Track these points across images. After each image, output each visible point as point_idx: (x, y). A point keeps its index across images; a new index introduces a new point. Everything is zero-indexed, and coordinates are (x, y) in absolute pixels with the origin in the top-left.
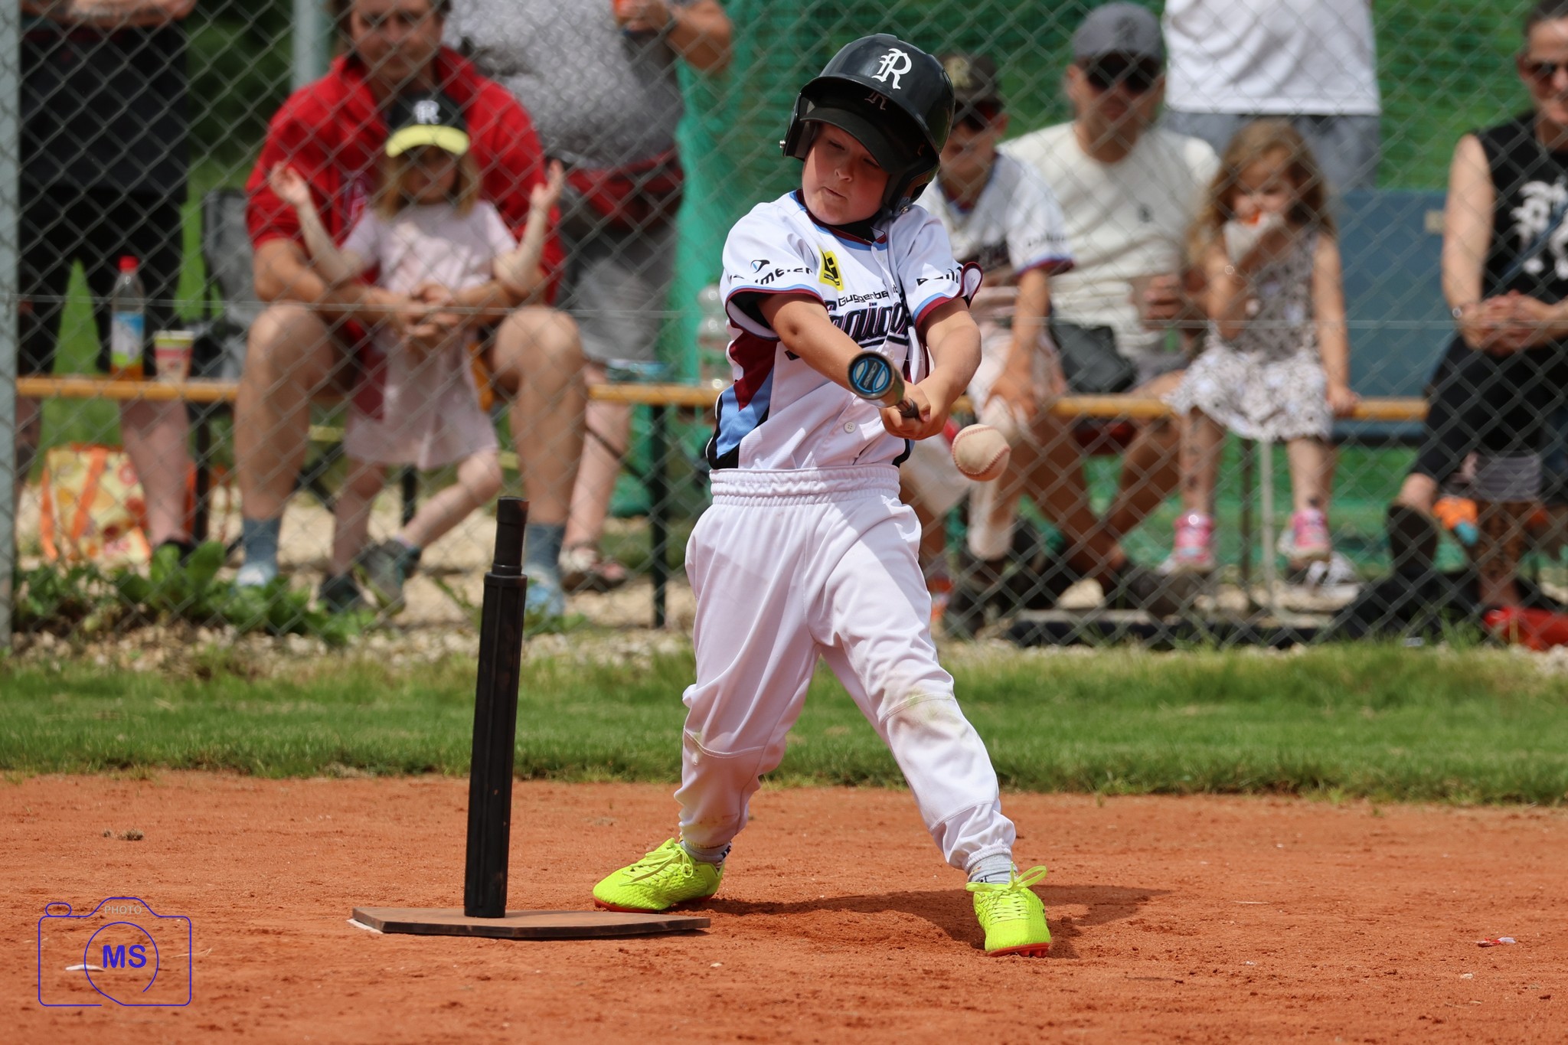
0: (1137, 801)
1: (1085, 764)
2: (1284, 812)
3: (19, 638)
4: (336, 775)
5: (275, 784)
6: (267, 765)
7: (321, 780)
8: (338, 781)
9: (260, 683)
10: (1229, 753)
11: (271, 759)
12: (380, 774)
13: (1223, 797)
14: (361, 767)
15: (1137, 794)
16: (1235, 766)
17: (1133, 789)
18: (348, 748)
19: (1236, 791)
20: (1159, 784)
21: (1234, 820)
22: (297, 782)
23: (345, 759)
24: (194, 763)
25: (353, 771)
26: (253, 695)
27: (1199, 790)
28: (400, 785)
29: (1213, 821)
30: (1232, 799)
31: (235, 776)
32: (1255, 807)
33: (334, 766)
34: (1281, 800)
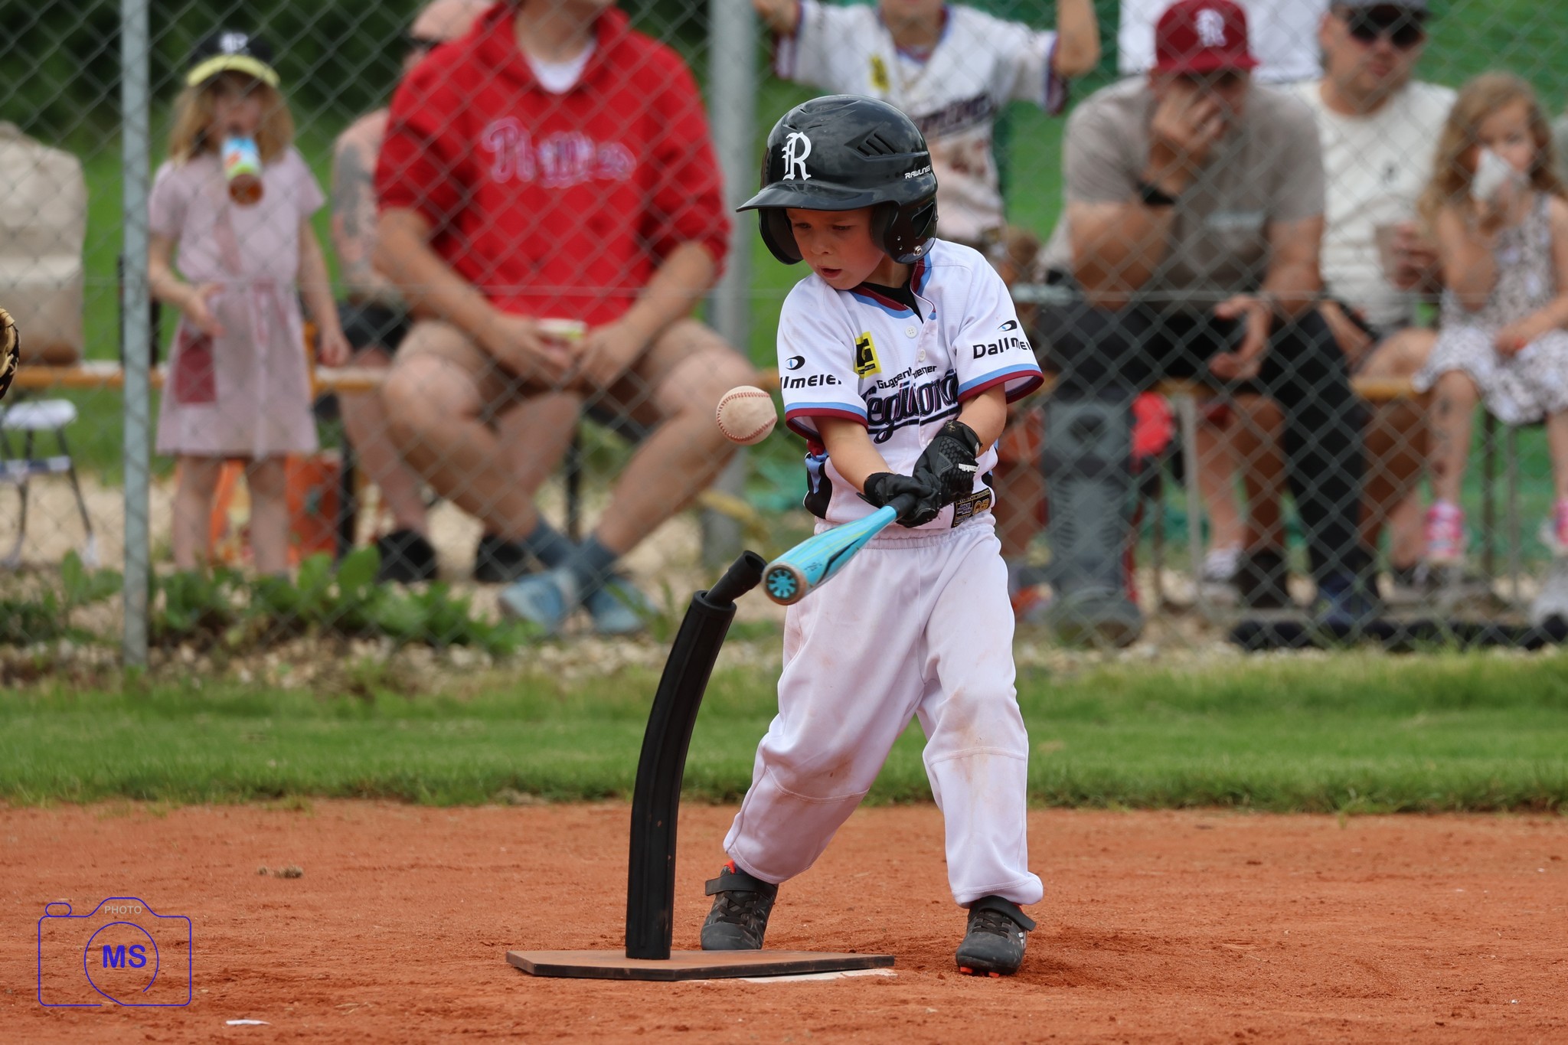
0: (1382, 821)
1: (1324, 780)
2: (1543, 832)
3: (156, 655)
4: (510, 802)
5: (442, 813)
6: (433, 792)
7: (491, 809)
8: (513, 810)
9: (422, 702)
10: (1479, 768)
11: (437, 786)
12: (557, 800)
13: (1475, 816)
14: (535, 792)
15: (1381, 814)
16: (1487, 782)
17: (1377, 808)
18: (521, 772)
19: (1490, 809)
20: (1406, 802)
21: (1490, 843)
22: (467, 812)
23: (519, 785)
24: (353, 791)
25: (527, 797)
26: (412, 714)
27: (1450, 808)
28: (579, 813)
29: (1467, 843)
30: (1485, 818)
31: (397, 805)
32: (1509, 828)
33: (506, 793)
34: (1539, 819)
